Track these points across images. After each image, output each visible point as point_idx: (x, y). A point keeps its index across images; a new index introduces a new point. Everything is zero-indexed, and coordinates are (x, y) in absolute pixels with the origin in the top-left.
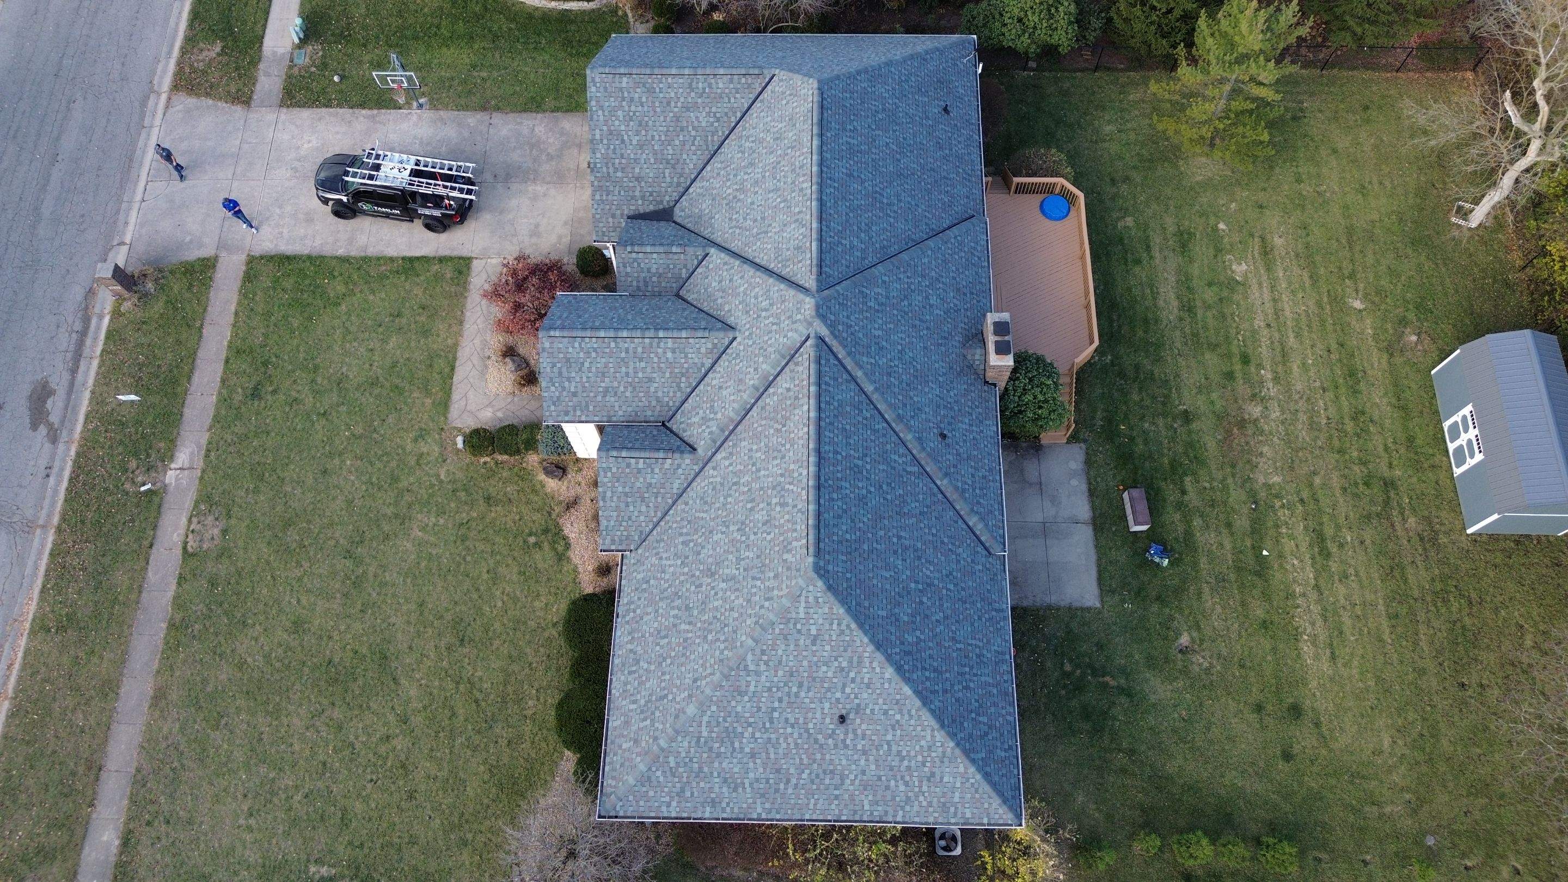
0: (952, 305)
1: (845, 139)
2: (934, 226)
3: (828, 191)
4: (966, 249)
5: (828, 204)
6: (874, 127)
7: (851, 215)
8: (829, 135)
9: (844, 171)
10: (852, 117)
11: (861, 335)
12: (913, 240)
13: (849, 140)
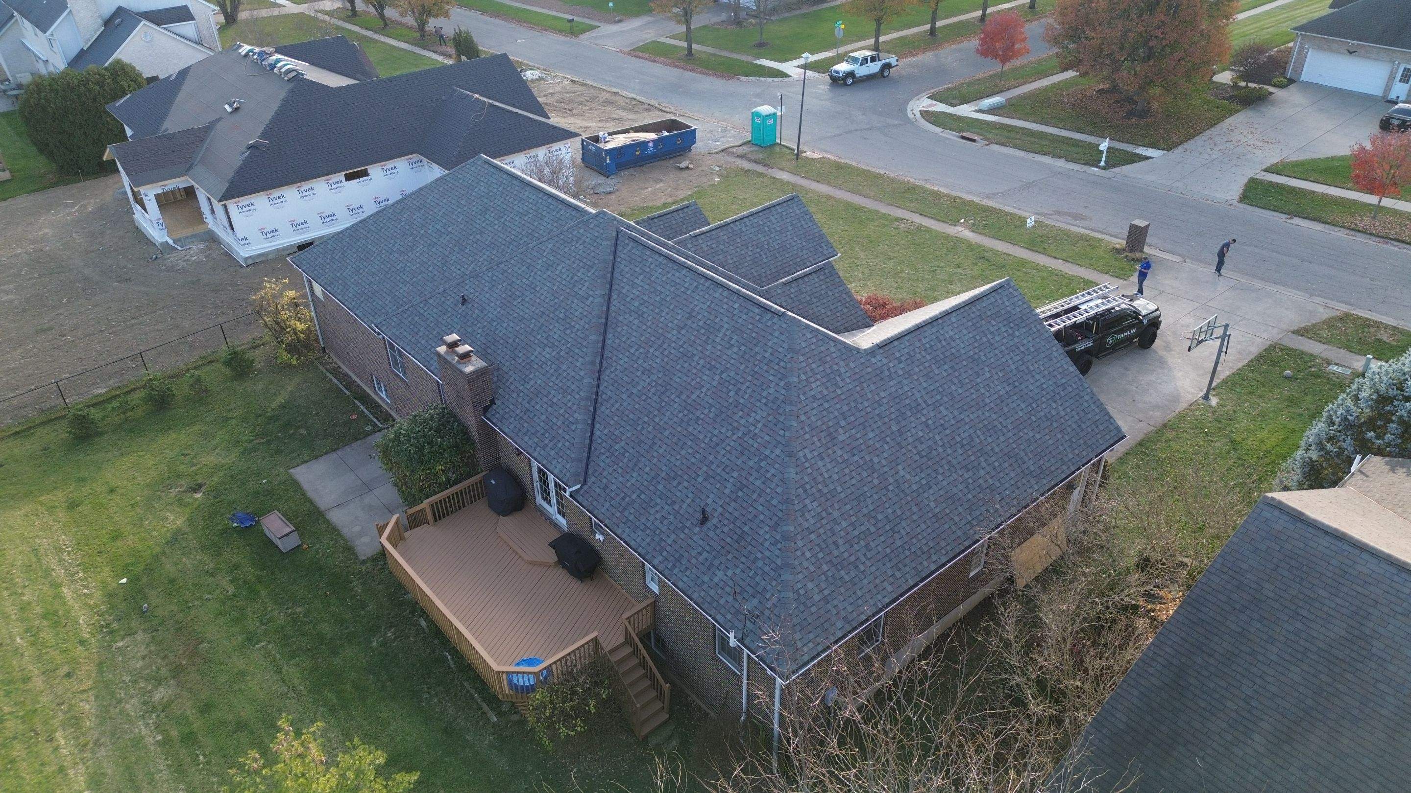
0: (531, 376)
1: (726, 326)
2: (603, 408)
3: (687, 279)
4: (560, 431)
5: (677, 274)
6: (724, 376)
7: (658, 299)
8: (736, 306)
9: (697, 309)
10: (743, 348)
11: (566, 250)
12: (606, 368)
13: (723, 330)
